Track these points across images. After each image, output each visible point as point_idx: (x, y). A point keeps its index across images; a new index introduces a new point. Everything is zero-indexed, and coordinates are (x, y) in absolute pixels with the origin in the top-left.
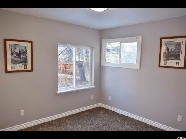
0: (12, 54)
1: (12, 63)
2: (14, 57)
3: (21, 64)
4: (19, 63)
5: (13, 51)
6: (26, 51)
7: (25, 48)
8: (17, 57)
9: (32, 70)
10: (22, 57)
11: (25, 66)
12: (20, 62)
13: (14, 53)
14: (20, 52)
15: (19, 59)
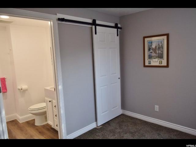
0: (149, 50)
1: (149, 58)
2: (150, 53)
3: (156, 60)
4: (154, 58)
5: (150, 47)
6: (162, 45)
7: (161, 42)
8: (153, 52)
9: (167, 66)
10: (158, 52)
11: (160, 61)
12: (156, 58)
13: (151, 49)
14: (156, 47)
15: (155, 55)
